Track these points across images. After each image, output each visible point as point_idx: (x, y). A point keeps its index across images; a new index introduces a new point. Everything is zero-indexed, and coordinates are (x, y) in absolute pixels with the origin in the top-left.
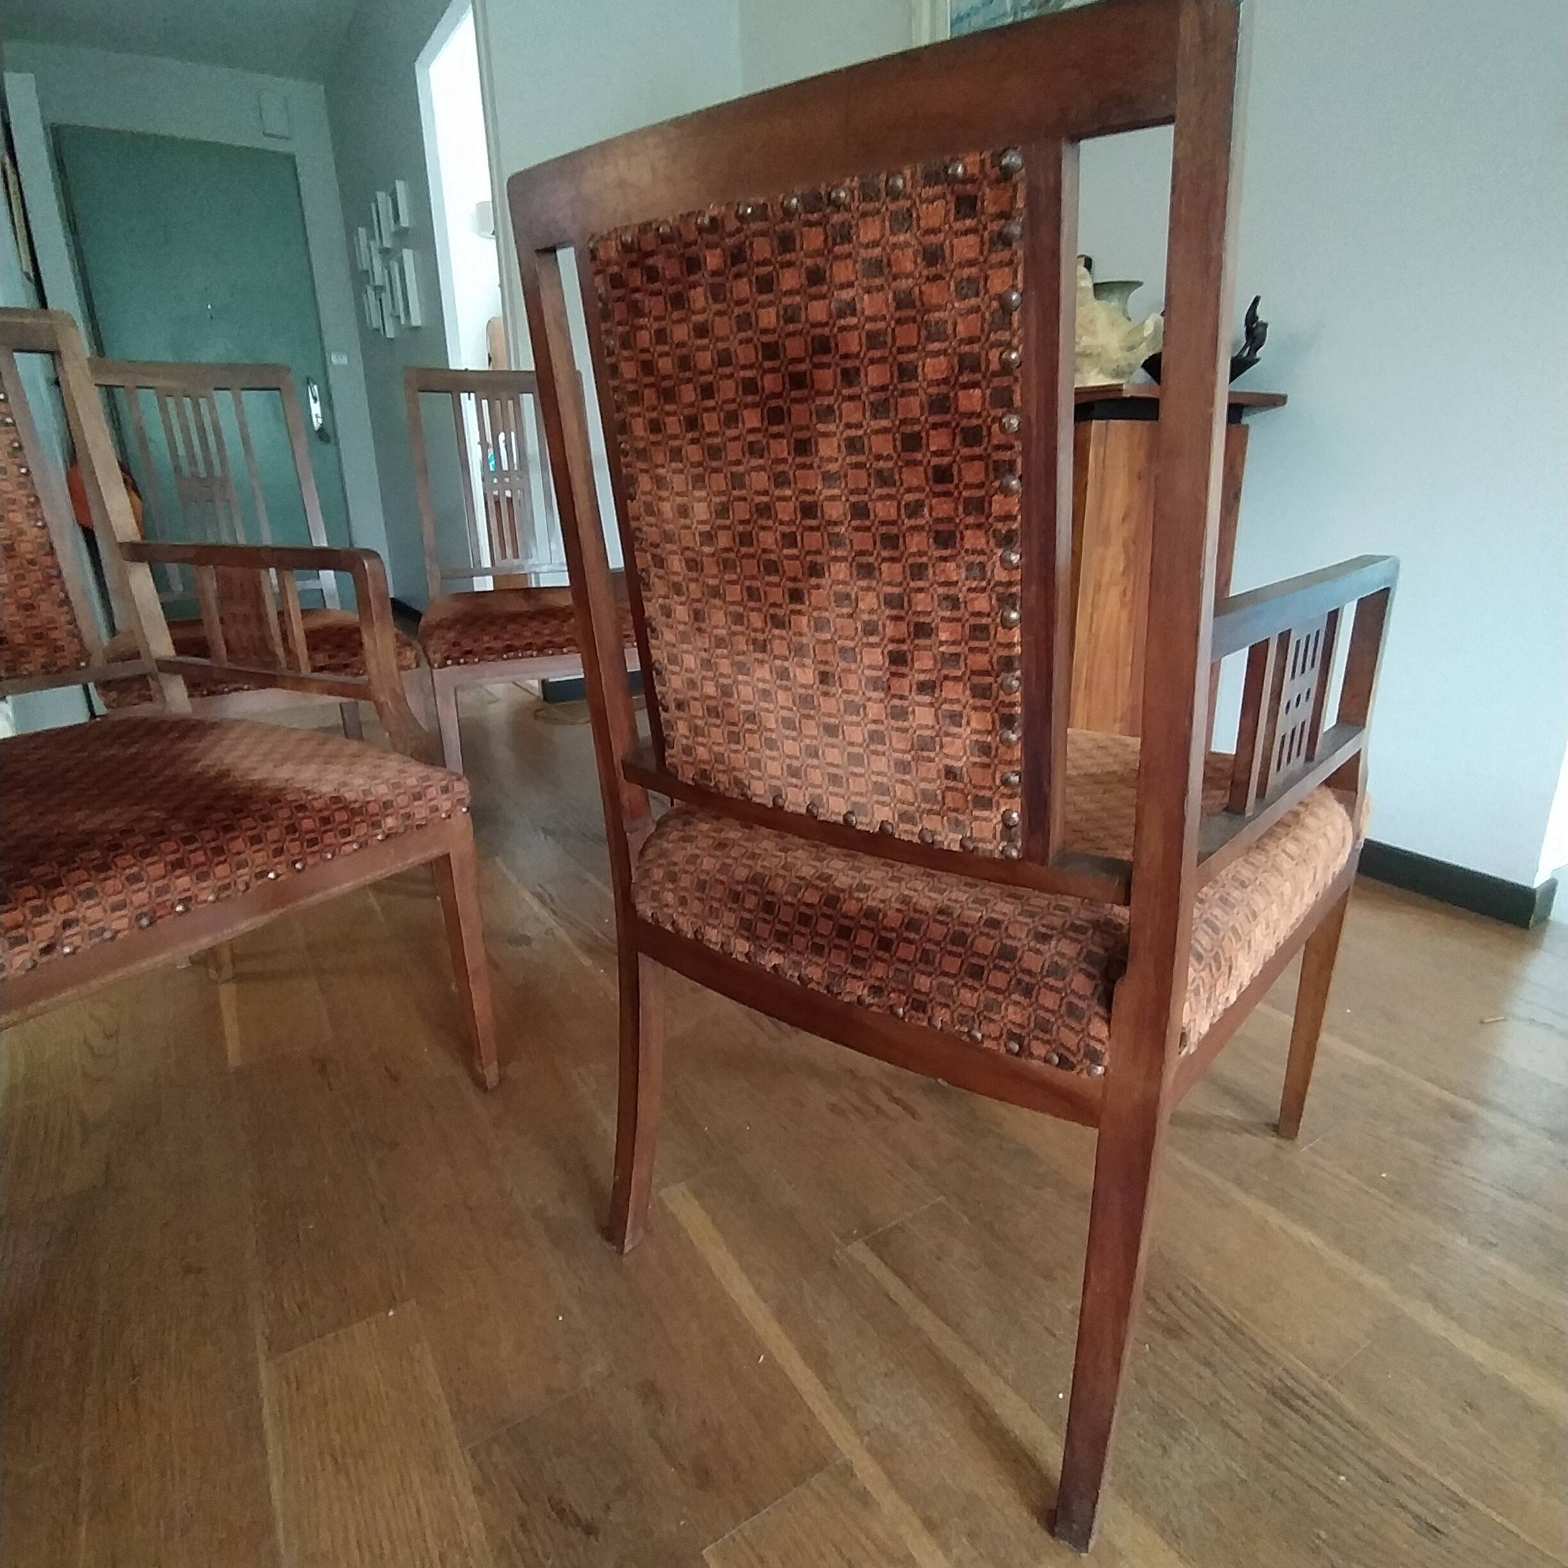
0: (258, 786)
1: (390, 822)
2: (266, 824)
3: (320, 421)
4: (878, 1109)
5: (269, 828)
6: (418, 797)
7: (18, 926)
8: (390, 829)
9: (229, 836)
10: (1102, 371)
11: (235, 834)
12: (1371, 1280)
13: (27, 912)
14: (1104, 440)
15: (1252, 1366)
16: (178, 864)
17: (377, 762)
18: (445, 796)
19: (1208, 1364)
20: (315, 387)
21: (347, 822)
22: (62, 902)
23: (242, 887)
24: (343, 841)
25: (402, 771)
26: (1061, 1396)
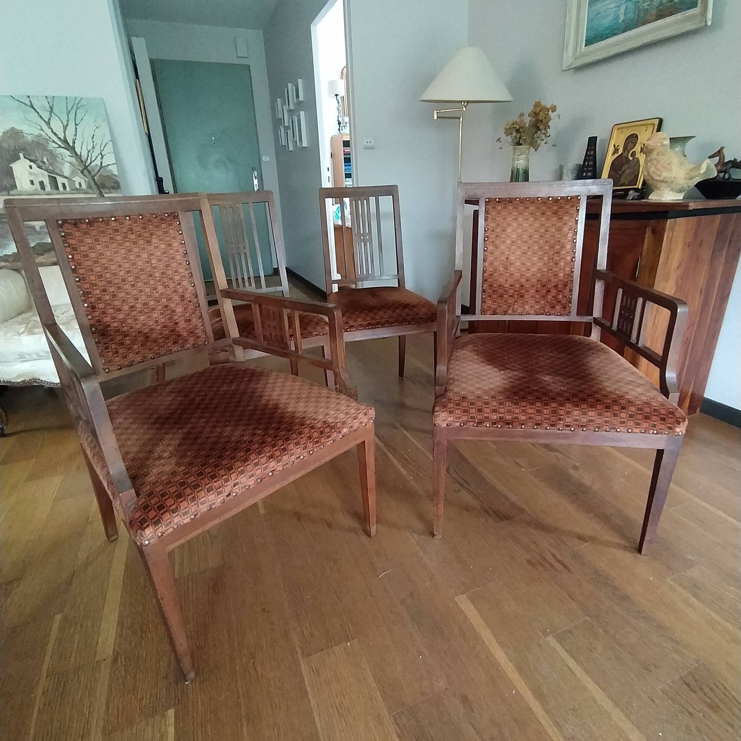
1: (345, 430)
3: (257, 187)
4: (552, 566)
5: (302, 438)
6: (355, 418)
7: (220, 488)
8: (344, 433)
9: (288, 443)
13: (223, 481)
14: (672, 229)
16: (271, 457)
18: (365, 417)
19: (730, 724)
20: (256, 172)
21: (329, 432)
22: (233, 476)
23: (291, 464)
24: (327, 440)
25: (349, 406)
26: (660, 734)
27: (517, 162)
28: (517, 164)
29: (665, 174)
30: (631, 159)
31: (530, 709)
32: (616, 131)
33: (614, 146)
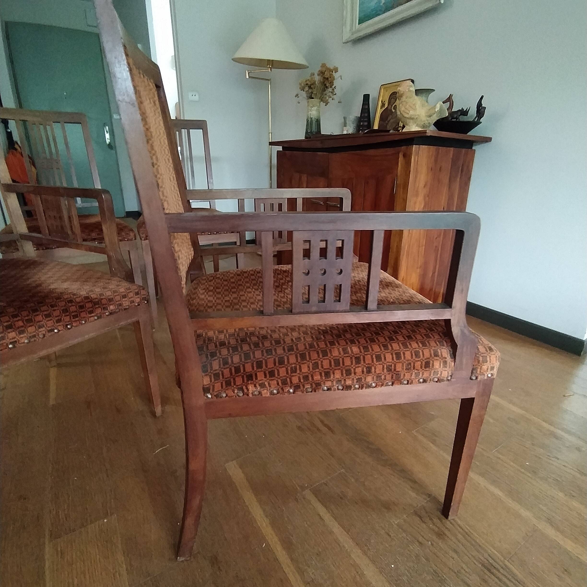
0: (51, 292)
1: (112, 307)
2: (52, 309)
3: (109, 141)
4: (318, 429)
5: (54, 310)
6: (124, 297)
8: (111, 310)
9: (35, 314)
10: (417, 125)
11: (38, 313)
12: (525, 513)
14: (417, 154)
15: (475, 553)
16: (9, 327)
17: (107, 281)
18: (136, 297)
19: (456, 551)
20: (107, 127)
21: (92, 307)
23: (41, 336)
24: (90, 316)
25: (118, 286)
26: (393, 566)
27: (310, 112)
28: (310, 114)
29: (412, 112)
30: (394, 111)
31: (276, 560)
32: (382, 90)
33: (382, 101)
